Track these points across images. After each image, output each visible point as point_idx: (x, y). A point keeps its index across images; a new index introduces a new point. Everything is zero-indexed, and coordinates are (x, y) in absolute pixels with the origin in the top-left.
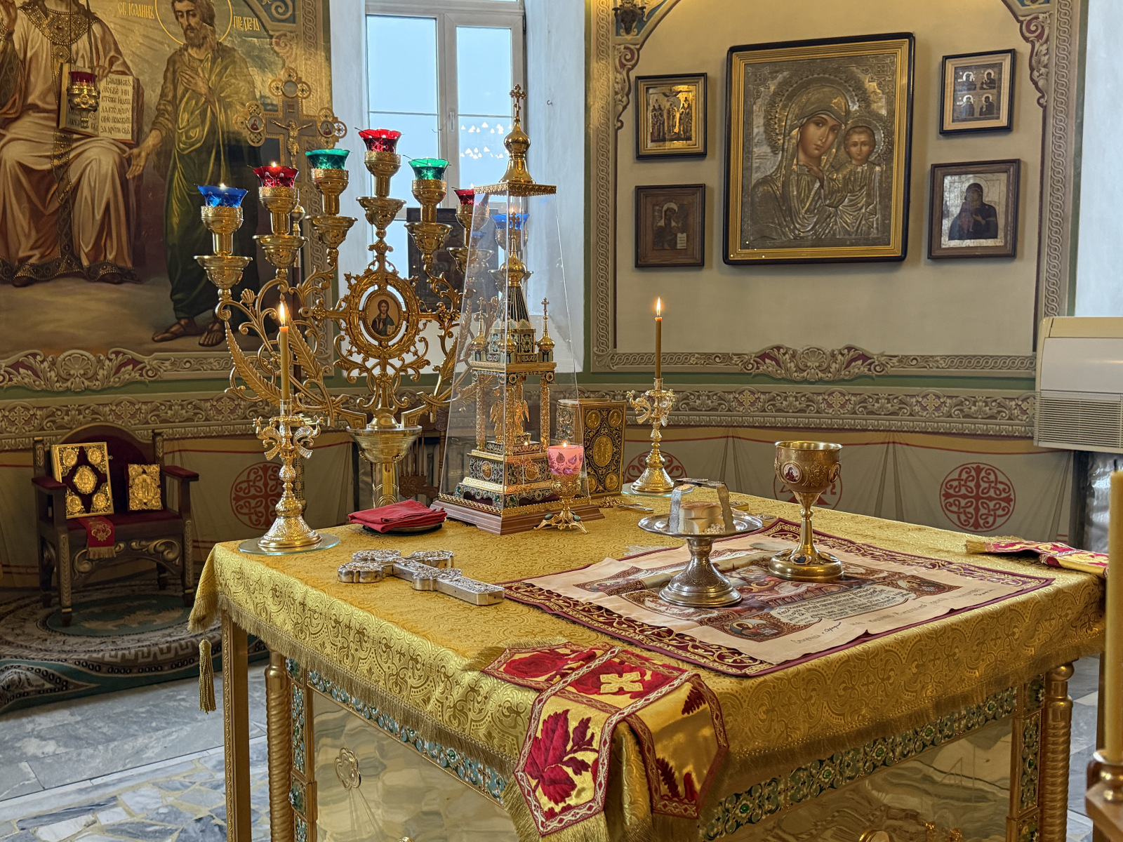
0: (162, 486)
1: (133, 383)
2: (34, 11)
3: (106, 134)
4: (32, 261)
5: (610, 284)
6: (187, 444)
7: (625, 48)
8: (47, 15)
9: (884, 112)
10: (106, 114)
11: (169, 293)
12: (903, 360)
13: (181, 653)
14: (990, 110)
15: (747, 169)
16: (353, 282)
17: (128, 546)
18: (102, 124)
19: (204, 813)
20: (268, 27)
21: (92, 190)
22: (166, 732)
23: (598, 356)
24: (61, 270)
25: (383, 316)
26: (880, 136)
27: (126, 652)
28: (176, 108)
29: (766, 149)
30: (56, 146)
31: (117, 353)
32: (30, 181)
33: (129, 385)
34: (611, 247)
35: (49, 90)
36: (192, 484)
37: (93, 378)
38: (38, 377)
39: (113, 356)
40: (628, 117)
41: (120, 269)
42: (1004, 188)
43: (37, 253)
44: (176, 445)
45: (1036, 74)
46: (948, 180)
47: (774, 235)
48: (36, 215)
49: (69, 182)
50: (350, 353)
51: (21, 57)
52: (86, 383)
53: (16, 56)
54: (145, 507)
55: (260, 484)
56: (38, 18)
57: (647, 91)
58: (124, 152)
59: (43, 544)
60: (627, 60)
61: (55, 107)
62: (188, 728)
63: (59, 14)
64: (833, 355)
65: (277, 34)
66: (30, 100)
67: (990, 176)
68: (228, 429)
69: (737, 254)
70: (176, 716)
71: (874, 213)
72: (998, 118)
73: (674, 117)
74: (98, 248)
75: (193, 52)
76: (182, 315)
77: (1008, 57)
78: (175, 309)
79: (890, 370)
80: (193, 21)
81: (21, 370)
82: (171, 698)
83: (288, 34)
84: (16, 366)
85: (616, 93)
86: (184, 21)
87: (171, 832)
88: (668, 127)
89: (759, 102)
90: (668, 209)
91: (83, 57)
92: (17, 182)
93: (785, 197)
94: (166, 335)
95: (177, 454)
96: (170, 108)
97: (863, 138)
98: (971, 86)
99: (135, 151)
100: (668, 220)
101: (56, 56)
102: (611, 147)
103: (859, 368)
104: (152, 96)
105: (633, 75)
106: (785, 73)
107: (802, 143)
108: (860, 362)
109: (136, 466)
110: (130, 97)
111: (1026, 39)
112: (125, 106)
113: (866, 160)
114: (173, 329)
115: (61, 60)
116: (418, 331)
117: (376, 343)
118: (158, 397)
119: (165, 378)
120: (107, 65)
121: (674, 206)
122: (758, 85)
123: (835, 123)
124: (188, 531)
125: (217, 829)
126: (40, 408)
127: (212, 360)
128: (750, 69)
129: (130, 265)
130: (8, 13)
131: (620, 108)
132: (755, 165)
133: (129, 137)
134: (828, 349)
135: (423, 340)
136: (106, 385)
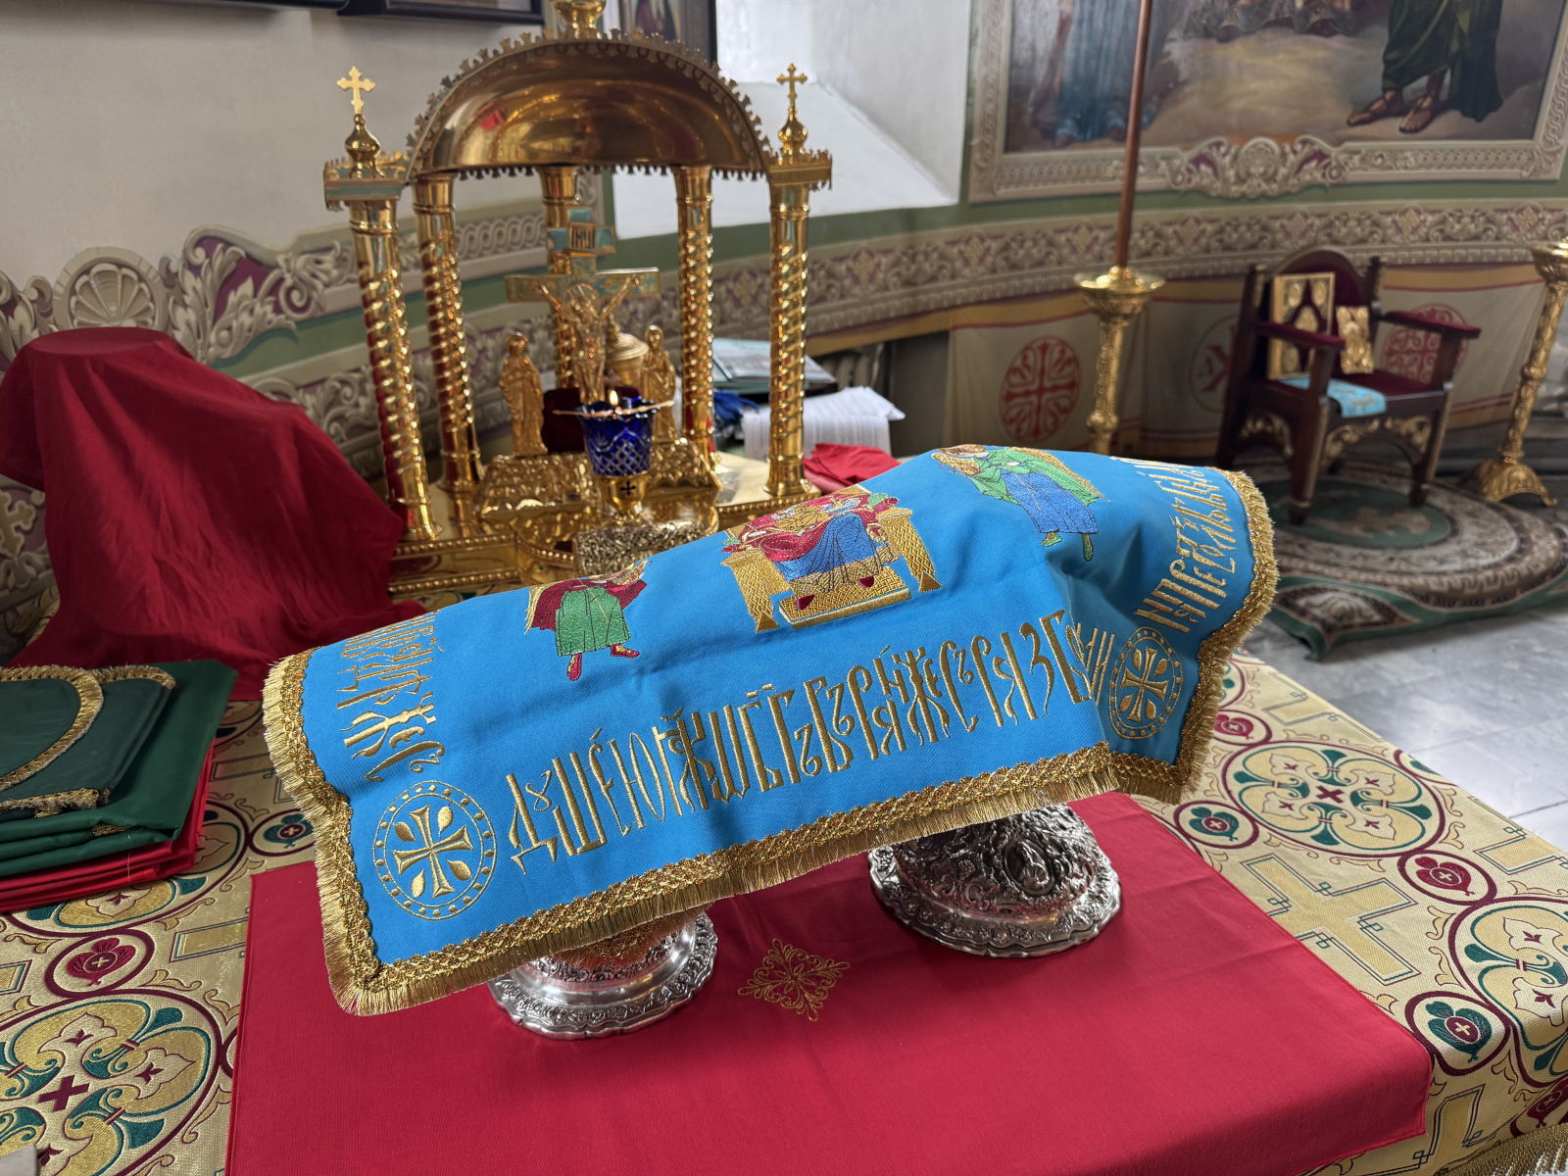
0: (1372, 340)
1: (1311, 186)
11: (1382, 50)
24: (1272, 14)
31: (1304, 142)
33: (1309, 190)
38: (1217, 176)
39: (1299, 147)
54: (1359, 369)
76: (1389, 84)
81: (1203, 167)
84: (1199, 160)
94: (1367, 115)
114: (1376, 106)
118: (1335, 207)
119: (1349, 180)
126: (1210, 222)
127: (1409, 153)
129: (1347, 6)
136: (1282, 190)
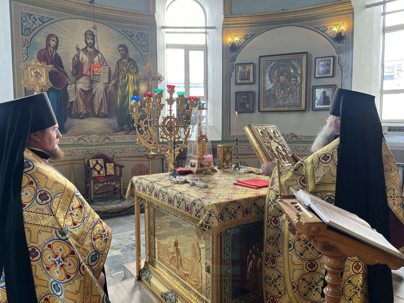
0: (115, 169)
1: (107, 143)
2: (84, 51)
3: (102, 81)
4: (84, 113)
5: (229, 117)
6: (121, 159)
7: (233, 57)
8: (87, 52)
9: (300, 73)
10: (102, 76)
11: (117, 120)
12: (306, 137)
13: (119, 210)
14: (328, 72)
15: (264, 88)
16: (164, 118)
17: (107, 184)
18: (101, 79)
19: (127, 244)
20: (142, 53)
21: (98, 95)
22: (118, 227)
23: (226, 136)
24: (91, 115)
25: (171, 126)
26: (299, 79)
27: (106, 209)
28: (119, 74)
29: (269, 82)
30: (90, 84)
31: (104, 136)
32: (83, 93)
33: (107, 144)
34: (229, 108)
35: (88, 71)
36: (123, 168)
37: (98, 142)
38: (85, 142)
39: (103, 136)
40: (233, 74)
41: (105, 115)
42: (331, 92)
43: (85, 111)
44: (118, 159)
45: (340, 62)
46: (317, 90)
47: (272, 104)
48: (85, 102)
49: (93, 93)
50: (163, 135)
51: (81, 62)
52: (97, 143)
53: (80, 62)
54: (110, 174)
55: (139, 169)
56: (86, 53)
57: (238, 67)
58: (106, 85)
59: (86, 183)
60: (233, 60)
61: (89, 75)
62: (122, 227)
63: (91, 51)
64: (288, 136)
65: (144, 55)
66: (84, 73)
67: (328, 89)
68: (131, 155)
69: (262, 109)
70: (120, 224)
71: (297, 99)
72: (330, 74)
73: (245, 74)
74: (100, 109)
75: (123, 60)
76: (120, 126)
77: (332, 58)
78: (118, 125)
79: (302, 140)
80: (123, 52)
81: (81, 140)
82: (118, 220)
83: (147, 55)
84: (80, 139)
85: (230, 68)
86: (121, 52)
87: (120, 248)
88: (244, 76)
89: (267, 70)
90: (244, 98)
91: (96, 62)
92: (80, 94)
93: (274, 94)
94: (116, 131)
95: (118, 161)
96: (117, 74)
97: (294, 79)
98: (323, 66)
99: (109, 85)
100: (244, 100)
101: (89, 62)
102: (229, 82)
103: (294, 139)
104: (113, 71)
105: (234, 63)
106: (274, 63)
107: (278, 81)
108: (295, 138)
109: (108, 164)
110: (108, 72)
111: (337, 53)
112: (106, 74)
113: (295, 85)
114: (118, 130)
115: (91, 63)
116: (179, 130)
117: (169, 133)
118: (114, 147)
119: (116, 142)
120: (102, 64)
121: (245, 97)
122: (267, 66)
123: (287, 75)
124: (122, 180)
125: (131, 248)
126: (85, 149)
127: (127, 137)
128: (265, 62)
129: (107, 114)
130: (78, 52)
131: (231, 72)
132: (267, 86)
133: (107, 82)
134: (286, 135)
135: (180, 132)
136: (101, 144)
